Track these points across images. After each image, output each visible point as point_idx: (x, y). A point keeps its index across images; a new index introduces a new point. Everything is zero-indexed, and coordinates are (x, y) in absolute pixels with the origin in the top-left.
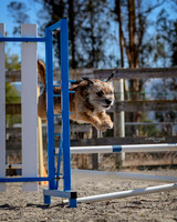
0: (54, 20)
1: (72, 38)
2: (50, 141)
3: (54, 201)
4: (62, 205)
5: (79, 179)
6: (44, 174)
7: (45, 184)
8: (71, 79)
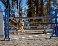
0: (6, 9)
1: (9, 12)
2: (5, 29)
3: (6, 40)
4: (7, 40)
5: (10, 36)
6: (4, 35)
7: (4, 37)
8: (9, 19)
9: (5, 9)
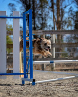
1: (34, 18)
3: (26, 83)
4: (29, 84)
5: (36, 74)
6: (22, 72)
7: (22, 76)
8: (33, 34)
9: (23, 11)
